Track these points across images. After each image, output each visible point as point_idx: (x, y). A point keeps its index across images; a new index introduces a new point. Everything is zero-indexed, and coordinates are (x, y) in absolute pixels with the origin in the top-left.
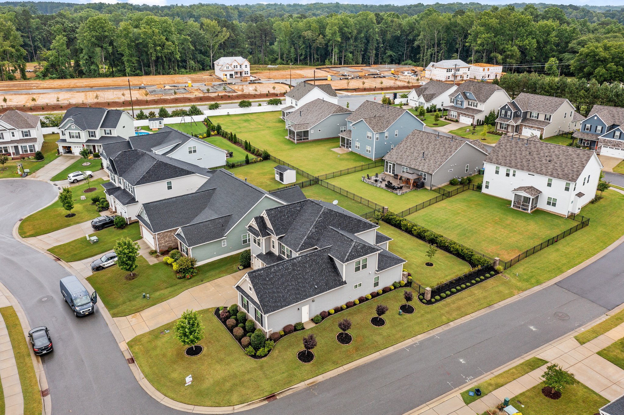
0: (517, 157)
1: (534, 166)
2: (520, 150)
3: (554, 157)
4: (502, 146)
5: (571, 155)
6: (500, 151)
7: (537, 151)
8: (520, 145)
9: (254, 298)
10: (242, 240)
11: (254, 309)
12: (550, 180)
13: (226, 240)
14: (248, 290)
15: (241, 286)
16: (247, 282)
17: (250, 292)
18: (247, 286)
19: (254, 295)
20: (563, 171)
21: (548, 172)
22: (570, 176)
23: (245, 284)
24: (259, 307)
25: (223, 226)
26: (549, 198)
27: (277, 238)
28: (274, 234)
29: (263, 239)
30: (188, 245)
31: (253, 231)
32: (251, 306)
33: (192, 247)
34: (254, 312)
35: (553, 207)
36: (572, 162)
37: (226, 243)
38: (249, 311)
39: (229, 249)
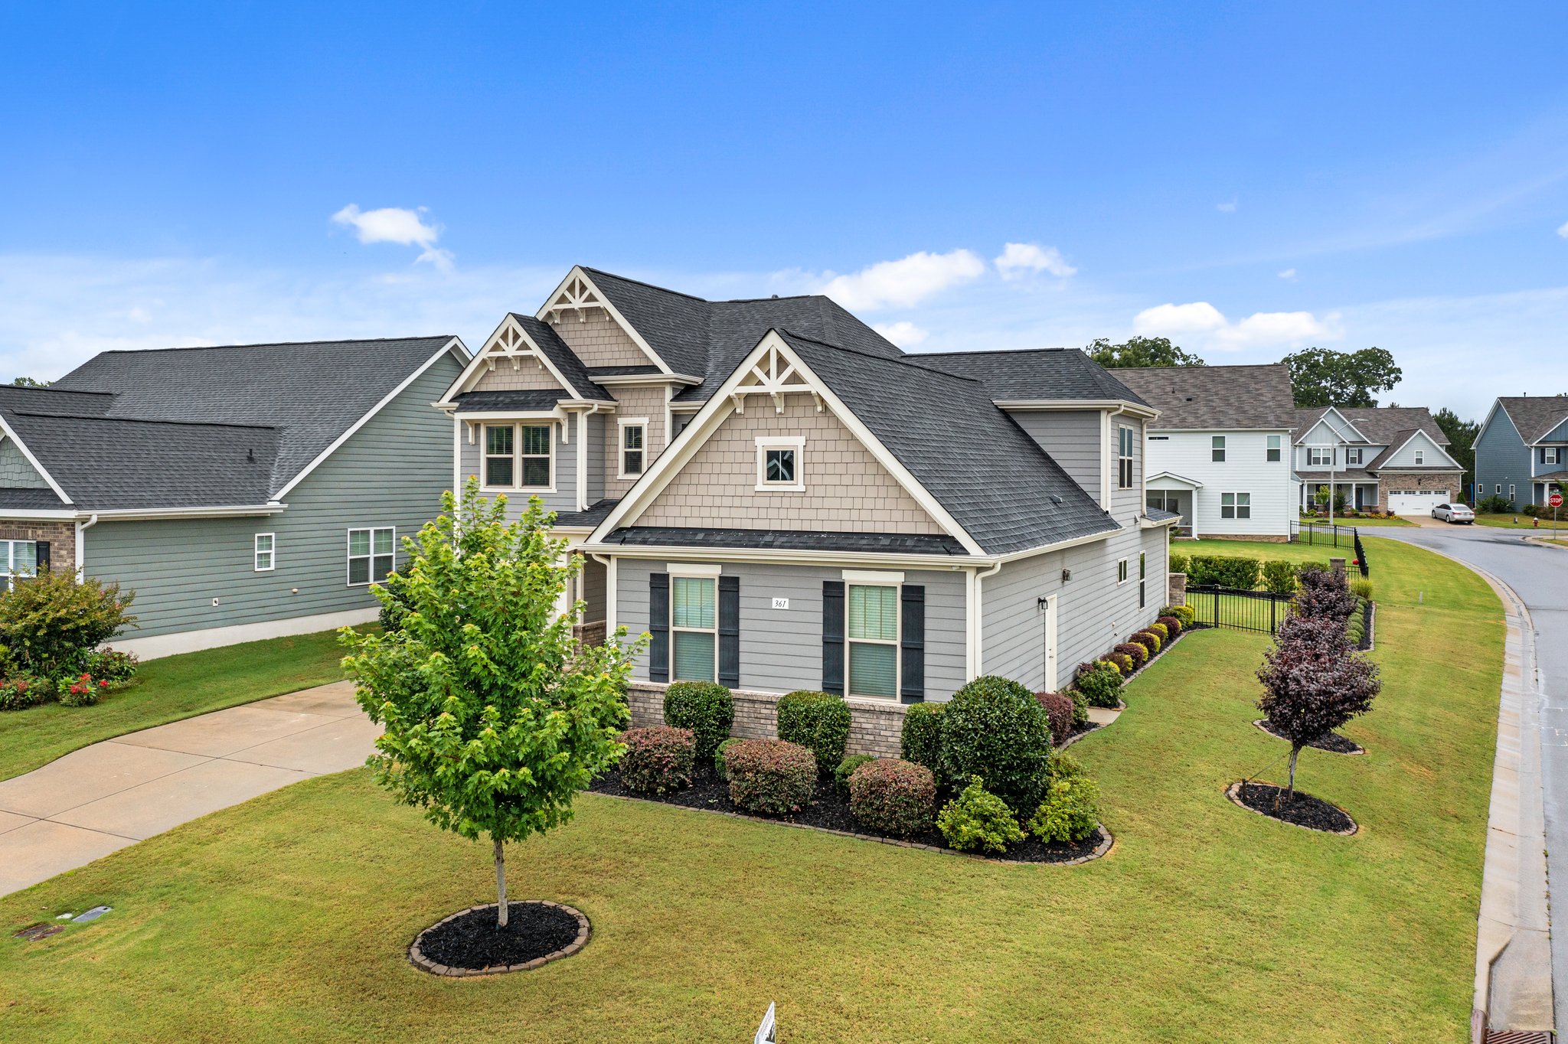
3: (1193, 389)
5: (1234, 380)
7: (1140, 386)
9: (823, 514)
10: (349, 557)
11: (820, 606)
12: (1219, 441)
13: (273, 534)
14: (749, 491)
15: (659, 511)
16: (736, 435)
17: (764, 502)
18: (736, 468)
19: (820, 491)
20: (1244, 412)
21: (1204, 421)
22: (1271, 418)
23: (707, 468)
24: (897, 542)
25: (251, 459)
26: (1227, 496)
27: (669, 394)
28: (654, 369)
29: (585, 409)
30: (67, 500)
31: (501, 399)
32: (774, 600)
33: (95, 516)
34: (820, 629)
35: (1243, 521)
36: (1249, 392)
37: (273, 552)
38: (743, 658)
39: (288, 593)
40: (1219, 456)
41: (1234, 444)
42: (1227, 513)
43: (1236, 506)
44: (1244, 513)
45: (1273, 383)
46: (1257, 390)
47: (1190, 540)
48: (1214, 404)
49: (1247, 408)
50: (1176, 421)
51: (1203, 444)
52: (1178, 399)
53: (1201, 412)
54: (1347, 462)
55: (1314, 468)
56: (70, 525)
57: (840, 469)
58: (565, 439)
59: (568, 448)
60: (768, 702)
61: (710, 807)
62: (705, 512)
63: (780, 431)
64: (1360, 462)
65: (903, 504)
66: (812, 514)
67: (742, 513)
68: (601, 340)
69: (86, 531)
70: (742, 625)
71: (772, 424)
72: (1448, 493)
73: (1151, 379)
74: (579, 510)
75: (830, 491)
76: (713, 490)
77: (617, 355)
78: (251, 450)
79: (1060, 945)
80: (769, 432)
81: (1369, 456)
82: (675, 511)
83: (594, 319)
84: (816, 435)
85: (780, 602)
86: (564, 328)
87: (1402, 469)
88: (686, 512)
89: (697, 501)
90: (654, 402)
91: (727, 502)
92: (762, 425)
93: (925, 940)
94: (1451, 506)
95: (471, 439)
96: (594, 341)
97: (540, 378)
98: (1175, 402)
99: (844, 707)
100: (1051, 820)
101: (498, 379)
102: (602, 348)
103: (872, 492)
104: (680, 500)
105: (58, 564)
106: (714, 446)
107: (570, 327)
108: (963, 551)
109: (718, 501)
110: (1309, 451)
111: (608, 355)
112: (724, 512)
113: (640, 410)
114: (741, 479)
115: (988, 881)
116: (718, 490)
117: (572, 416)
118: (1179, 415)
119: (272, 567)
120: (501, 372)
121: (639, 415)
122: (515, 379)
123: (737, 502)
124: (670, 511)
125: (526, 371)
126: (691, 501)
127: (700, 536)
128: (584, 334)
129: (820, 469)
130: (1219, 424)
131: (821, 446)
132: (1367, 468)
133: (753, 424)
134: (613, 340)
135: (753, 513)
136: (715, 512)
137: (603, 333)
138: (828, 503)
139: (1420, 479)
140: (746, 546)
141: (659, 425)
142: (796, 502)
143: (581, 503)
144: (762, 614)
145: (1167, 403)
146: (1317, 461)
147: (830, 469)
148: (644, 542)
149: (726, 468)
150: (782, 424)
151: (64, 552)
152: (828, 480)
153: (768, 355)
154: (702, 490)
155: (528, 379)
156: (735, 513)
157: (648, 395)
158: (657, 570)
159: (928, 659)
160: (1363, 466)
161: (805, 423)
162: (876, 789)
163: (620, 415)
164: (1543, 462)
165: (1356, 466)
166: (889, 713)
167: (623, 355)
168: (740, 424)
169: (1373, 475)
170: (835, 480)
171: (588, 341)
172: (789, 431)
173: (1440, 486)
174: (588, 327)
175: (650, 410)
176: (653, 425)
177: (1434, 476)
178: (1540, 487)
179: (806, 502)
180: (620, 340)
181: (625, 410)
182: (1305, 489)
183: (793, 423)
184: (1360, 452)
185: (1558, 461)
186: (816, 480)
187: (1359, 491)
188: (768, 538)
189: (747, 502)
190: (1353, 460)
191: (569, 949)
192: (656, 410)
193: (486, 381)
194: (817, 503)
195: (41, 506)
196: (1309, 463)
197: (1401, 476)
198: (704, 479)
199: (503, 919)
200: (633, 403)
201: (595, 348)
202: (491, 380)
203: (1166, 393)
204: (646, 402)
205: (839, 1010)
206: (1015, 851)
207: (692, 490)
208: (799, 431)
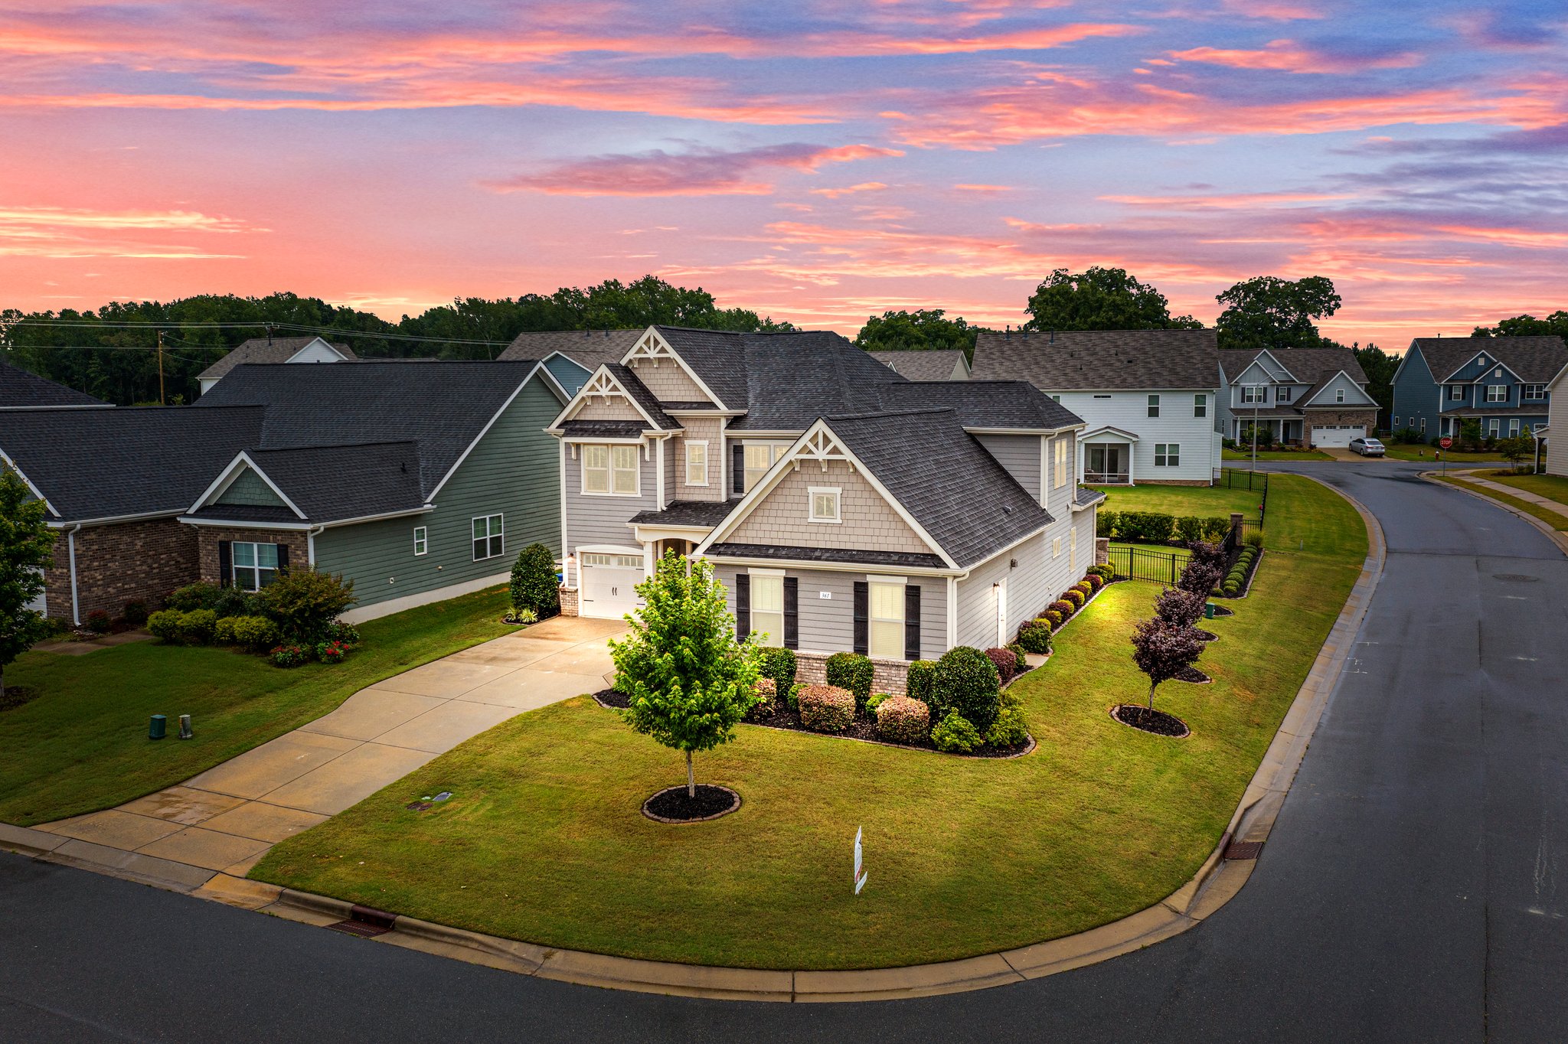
0: (1044, 367)
1: (1102, 376)
2: (1044, 355)
3: (1134, 352)
4: (992, 353)
5: (1169, 344)
6: (997, 365)
7: (1088, 349)
8: (1038, 345)
9: (853, 538)
10: (474, 540)
11: (852, 598)
12: (1154, 400)
13: (425, 527)
14: (803, 522)
15: (742, 533)
16: (795, 485)
17: (814, 529)
18: (795, 507)
19: (851, 523)
20: (1177, 374)
21: (1142, 381)
22: (1199, 379)
23: (774, 505)
24: (903, 558)
25: (404, 470)
26: (1160, 448)
27: (723, 423)
28: (711, 405)
29: (662, 437)
30: (302, 516)
31: (597, 427)
32: (821, 593)
33: (322, 526)
34: (852, 612)
35: (1173, 468)
36: (1181, 355)
37: (425, 540)
38: (800, 630)
39: (436, 570)
40: (1153, 412)
41: (1165, 402)
42: (1160, 461)
43: (1167, 455)
44: (1174, 461)
45: (1203, 346)
46: (1189, 352)
47: (1127, 486)
48: (1151, 366)
49: (1179, 369)
50: (1117, 381)
51: (1142, 402)
52: (1119, 360)
53: (1139, 373)
54: (1277, 400)
55: (1247, 405)
56: (304, 533)
57: (865, 509)
58: (647, 458)
59: (649, 465)
60: (817, 659)
61: (789, 727)
62: (774, 535)
63: (824, 484)
64: (1289, 399)
65: (906, 533)
66: (846, 538)
67: (799, 536)
68: (670, 382)
69: (315, 538)
70: (800, 609)
71: (819, 478)
72: (1365, 427)
73: (1097, 342)
74: (659, 510)
75: (859, 524)
76: (779, 520)
77: (683, 393)
78: (404, 464)
79: (1002, 802)
80: (817, 484)
81: (1297, 393)
82: (754, 534)
83: (665, 365)
84: (848, 486)
85: (825, 595)
86: (641, 371)
87: (1324, 406)
88: (761, 534)
89: (768, 528)
90: (712, 429)
91: (789, 528)
92: (813, 478)
93: (927, 801)
94: (1366, 440)
95: (574, 456)
96: (665, 382)
97: (627, 412)
98: (1118, 364)
99: (870, 663)
100: (999, 733)
101: (593, 411)
102: (671, 387)
103: (886, 525)
104: (757, 527)
105: (295, 560)
106: (779, 491)
107: (646, 371)
108: (946, 566)
109: (782, 528)
110: (1243, 389)
111: (676, 393)
112: (787, 535)
113: (700, 435)
114: (798, 514)
115: (961, 769)
116: (783, 521)
117: (652, 441)
118: (1120, 376)
119: (425, 552)
120: (596, 406)
121: (701, 438)
122: (607, 411)
123: (796, 529)
124: (749, 533)
125: (615, 406)
126: (764, 527)
127: (771, 551)
128: (658, 376)
129: (851, 509)
130: (1155, 384)
131: (852, 494)
132: (1294, 405)
133: (806, 478)
134: (680, 382)
135: (807, 536)
136: (780, 535)
137: (671, 376)
138: (857, 531)
139: (1339, 416)
140: (804, 559)
141: (716, 447)
142: (836, 530)
143: (661, 505)
144: (813, 602)
145: (1111, 365)
146: (1250, 399)
147: (858, 509)
148: (733, 554)
149: (788, 506)
150: (826, 478)
151: (299, 552)
152: (856, 516)
153: (817, 434)
154: (772, 520)
155: (617, 412)
156: (794, 536)
157: (708, 423)
158: (741, 572)
159: (922, 632)
160: (1291, 403)
161: (841, 479)
162: (893, 716)
163: (687, 438)
164: (1450, 398)
165: (1285, 403)
166: (897, 666)
167: (688, 393)
168: (798, 478)
169: (1299, 412)
170: (862, 516)
171: (660, 382)
172: (831, 484)
173: (1358, 421)
174: (660, 371)
175: (710, 435)
176: (712, 446)
177: (1352, 412)
178: (1446, 421)
179: (843, 530)
180: (685, 382)
181: (690, 435)
182: (1239, 424)
183: (833, 479)
184: (1289, 390)
185: (1463, 398)
186: (849, 516)
187: (1286, 425)
188: (817, 554)
189: (802, 529)
190: (1283, 398)
191: (732, 809)
192: (714, 435)
193: (584, 412)
194: (849, 531)
195: (282, 520)
196: (1243, 401)
197: (1324, 412)
198: (773, 513)
199: (692, 793)
200: (696, 429)
201: (666, 387)
202: (588, 412)
203: (1110, 355)
204: (706, 429)
205: (885, 835)
206: (977, 751)
207: (765, 520)
208: (838, 484)
